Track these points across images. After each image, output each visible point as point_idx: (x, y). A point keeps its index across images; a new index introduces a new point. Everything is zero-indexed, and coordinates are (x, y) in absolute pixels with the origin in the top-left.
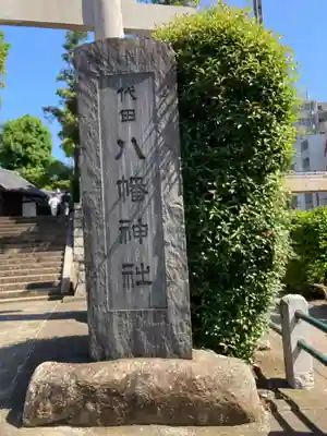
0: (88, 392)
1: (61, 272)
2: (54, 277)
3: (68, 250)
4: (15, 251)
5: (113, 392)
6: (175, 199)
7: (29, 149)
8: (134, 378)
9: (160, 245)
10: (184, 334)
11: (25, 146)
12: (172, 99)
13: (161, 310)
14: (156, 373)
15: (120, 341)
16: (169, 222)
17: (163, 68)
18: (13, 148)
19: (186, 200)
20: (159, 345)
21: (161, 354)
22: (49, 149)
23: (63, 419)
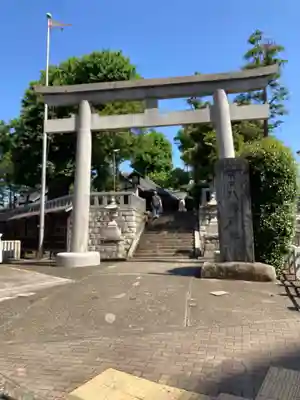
0: (220, 269)
1: (194, 245)
2: (190, 247)
3: (196, 233)
4: (165, 232)
5: (228, 270)
6: (248, 211)
7: (156, 159)
8: (234, 266)
9: (243, 226)
10: (251, 254)
11: (153, 156)
12: (247, 177)
13: (244, 246)
14: (243, 265)
15: (229, 256)
16: (246, 219)
17: (244, 167)
18: (144, 159)
19: (253, 211)
20: (243, 258)
21: (243, 261)
22: (170, 156)
23: (213, 276)
